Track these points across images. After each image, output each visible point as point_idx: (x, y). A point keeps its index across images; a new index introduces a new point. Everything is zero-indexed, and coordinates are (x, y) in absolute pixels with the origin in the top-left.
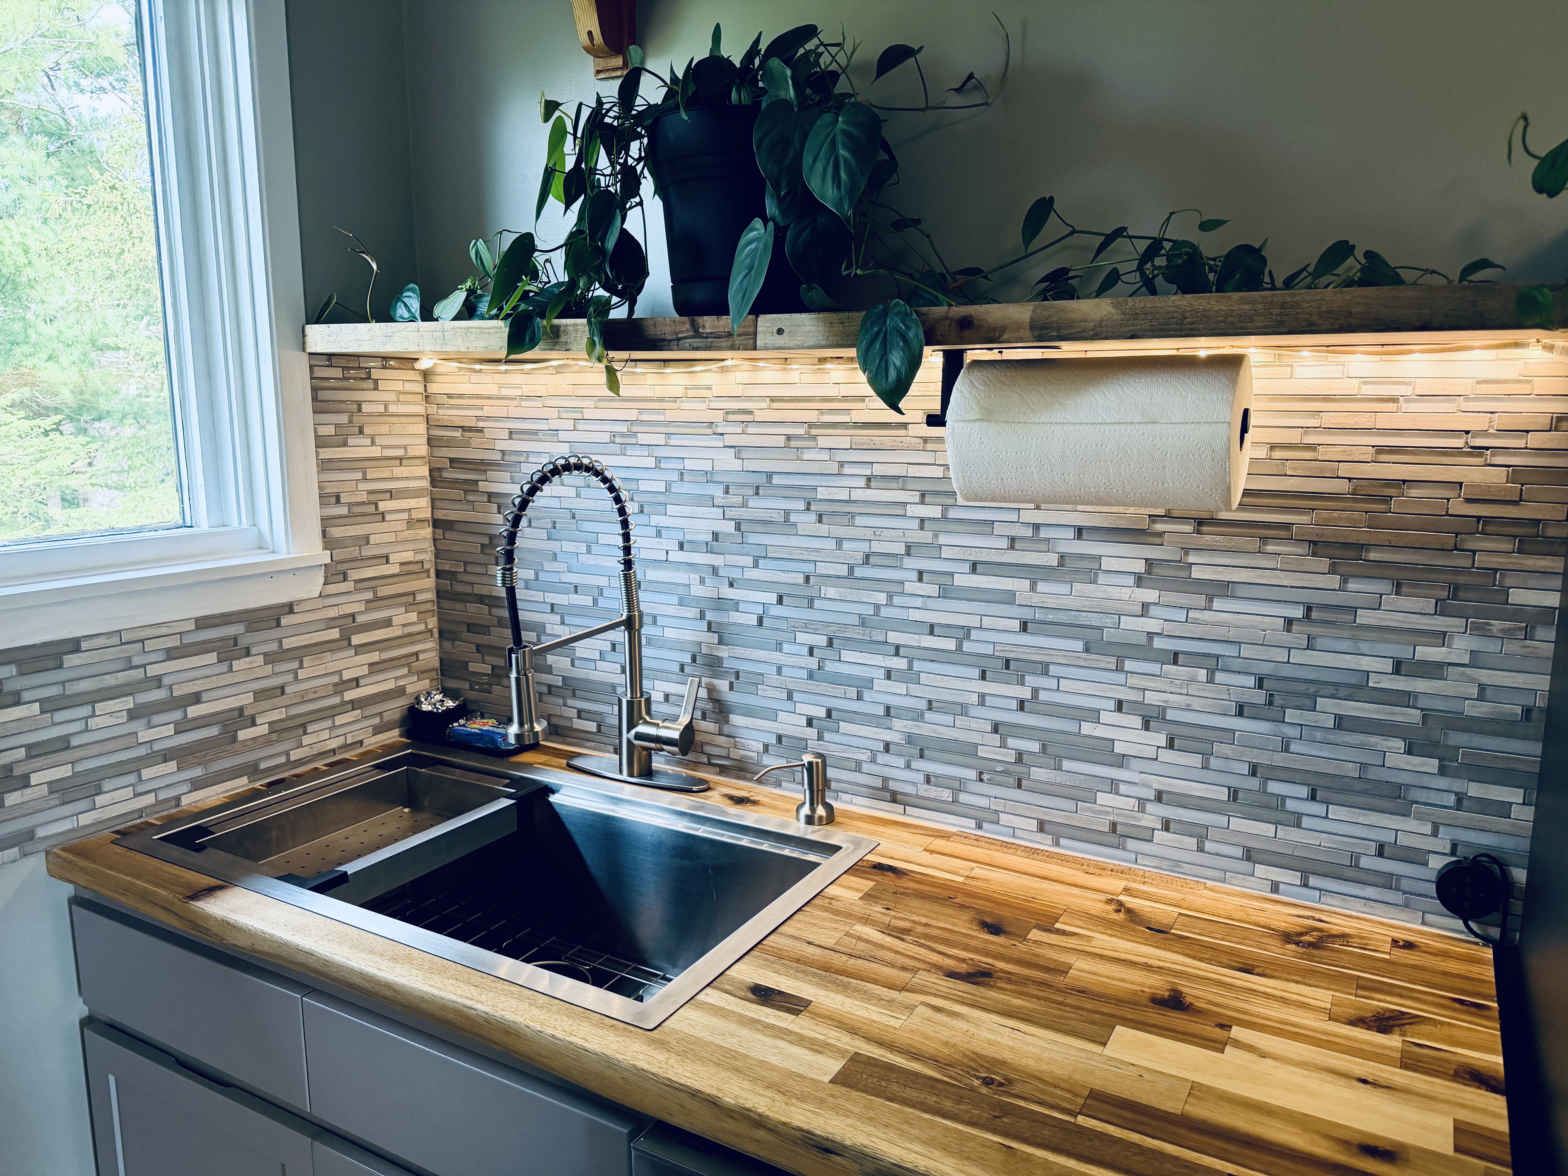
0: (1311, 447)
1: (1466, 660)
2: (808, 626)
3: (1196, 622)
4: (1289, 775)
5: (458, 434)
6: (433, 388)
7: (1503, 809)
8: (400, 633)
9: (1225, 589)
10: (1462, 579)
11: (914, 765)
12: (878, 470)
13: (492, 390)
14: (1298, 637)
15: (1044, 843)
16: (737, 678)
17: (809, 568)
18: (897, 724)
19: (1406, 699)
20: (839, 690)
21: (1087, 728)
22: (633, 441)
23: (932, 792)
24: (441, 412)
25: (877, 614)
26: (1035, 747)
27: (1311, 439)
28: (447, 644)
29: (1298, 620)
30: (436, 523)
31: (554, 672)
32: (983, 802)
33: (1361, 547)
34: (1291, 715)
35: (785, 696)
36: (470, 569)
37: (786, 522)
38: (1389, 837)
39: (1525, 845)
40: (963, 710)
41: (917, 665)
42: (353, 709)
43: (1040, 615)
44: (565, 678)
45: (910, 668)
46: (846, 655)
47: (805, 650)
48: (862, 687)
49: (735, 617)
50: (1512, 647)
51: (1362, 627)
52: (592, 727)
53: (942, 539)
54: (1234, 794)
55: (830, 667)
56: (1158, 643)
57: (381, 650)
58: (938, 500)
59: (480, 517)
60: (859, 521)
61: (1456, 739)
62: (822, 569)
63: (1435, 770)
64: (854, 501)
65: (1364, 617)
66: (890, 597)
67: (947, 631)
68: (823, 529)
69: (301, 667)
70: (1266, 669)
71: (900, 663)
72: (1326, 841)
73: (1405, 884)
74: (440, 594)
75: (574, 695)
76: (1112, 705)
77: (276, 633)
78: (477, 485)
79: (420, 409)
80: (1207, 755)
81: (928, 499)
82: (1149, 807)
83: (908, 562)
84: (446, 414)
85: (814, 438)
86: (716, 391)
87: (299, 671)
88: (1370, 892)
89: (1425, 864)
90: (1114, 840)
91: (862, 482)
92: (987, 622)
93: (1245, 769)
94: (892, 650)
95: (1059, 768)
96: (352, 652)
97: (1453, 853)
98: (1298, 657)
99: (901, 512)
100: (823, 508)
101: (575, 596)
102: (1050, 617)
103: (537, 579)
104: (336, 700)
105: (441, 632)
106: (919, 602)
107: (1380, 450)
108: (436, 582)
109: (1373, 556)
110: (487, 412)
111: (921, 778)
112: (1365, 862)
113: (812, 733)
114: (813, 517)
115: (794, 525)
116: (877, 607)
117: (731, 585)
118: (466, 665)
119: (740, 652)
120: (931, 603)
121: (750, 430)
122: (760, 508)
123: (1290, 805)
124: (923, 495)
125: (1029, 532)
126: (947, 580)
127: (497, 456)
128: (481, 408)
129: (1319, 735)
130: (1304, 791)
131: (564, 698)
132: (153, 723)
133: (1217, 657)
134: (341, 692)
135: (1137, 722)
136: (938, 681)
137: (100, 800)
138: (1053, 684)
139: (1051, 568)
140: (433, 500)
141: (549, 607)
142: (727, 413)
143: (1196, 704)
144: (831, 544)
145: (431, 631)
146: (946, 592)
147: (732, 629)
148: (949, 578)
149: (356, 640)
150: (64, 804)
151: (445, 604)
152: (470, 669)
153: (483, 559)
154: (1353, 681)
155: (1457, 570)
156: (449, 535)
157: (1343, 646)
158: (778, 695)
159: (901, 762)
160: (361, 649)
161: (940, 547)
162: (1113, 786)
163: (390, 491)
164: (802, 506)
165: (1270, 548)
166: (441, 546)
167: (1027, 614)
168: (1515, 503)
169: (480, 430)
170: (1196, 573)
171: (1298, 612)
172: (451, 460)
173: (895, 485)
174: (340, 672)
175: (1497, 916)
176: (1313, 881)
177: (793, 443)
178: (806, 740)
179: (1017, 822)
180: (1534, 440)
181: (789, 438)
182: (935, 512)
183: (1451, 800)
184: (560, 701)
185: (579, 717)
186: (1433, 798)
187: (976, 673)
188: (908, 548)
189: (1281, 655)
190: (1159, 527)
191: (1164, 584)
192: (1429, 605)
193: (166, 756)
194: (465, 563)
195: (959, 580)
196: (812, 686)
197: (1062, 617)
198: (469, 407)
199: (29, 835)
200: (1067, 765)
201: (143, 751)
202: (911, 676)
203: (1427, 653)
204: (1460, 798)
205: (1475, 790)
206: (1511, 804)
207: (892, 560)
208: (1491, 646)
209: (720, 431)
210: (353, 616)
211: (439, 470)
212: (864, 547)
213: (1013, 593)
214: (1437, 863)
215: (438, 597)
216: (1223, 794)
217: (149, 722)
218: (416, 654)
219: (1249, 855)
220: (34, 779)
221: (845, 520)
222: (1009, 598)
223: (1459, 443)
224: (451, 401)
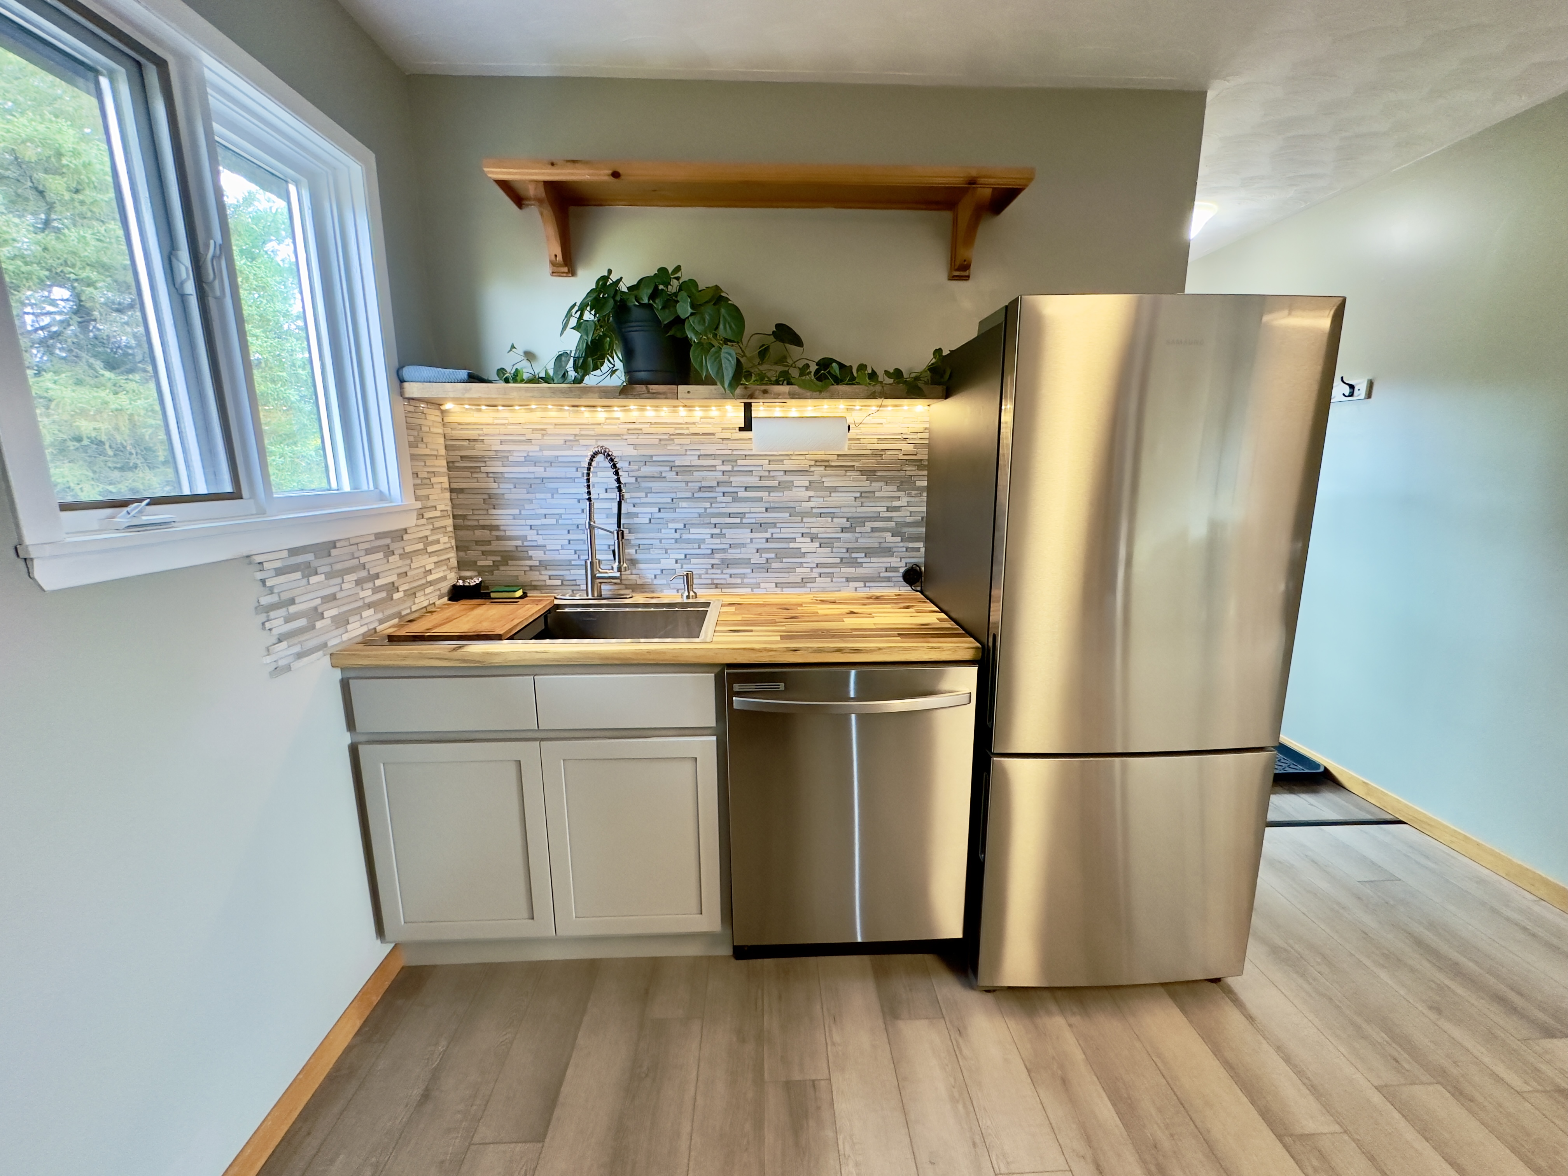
0: (859, 440)
1: (906, 505)
2: (674, 521)
3: (827, 501)
4: (857, 550)
5: (466, 443)
6: (447, 420)
7: (918, 549)
8: (442, 548)
9: (834, 489)
10: (903, 480)
11: (724, 572)
12: (702, 452)
13: (490, 421)
14: (859, 503)
15: (778, 590)
16: (639, 547)
17: (673, 495)
18: (717, 556)
19: (890, 519)
20: (690, 546)
21: (792, 545)
22: (577, 443)
23: (733, 581)
24: (453, 432)
25: (706, 512)
26: (773, 556)
27: (858, 437)
28: (462, 554)
29: (858, 497)
30: (452, 490)
31: (533, 559)
32: (754, 581)
33: (875, 471)
34: (858, 530)
35: (664, 552)
36: (476, 512)
37: (660, 477)
38: (888, 565)
39: (923, 560)
40: (743, 545)
41: (724, 531)
42: (430, 586)
43: (772, 505)
44: (540, 561)
45: (721, 532)
46: (692, 531)
47: (673, 531)
48: (700, 542)
49: (636, 520)
50: (917, 499)
51: (877, 497)
52: (559, 582)
53: (732, 479)
54: (842, 559)
55: (684, 536)
56: (814, 510)
57: (438, 556)
58: (730, 463)
59: (483, 485)
60: (695, 474)
61: (905, 530)
62: (679, 495)
63: (900, 541)
64: (693, 466)
65: (877, 494)
66: (711, 504)
67: (736, 515)
68: (679, 478)
69: (412, 562)
70: (850, 515)
71: (717, 531)
72: (870, 570)
73: (894, 579)
74: (456, 527)
75: (546, 569)
76: (800, 535)
77: (401, 544)
78: (480, 469)
79: (440, 431)
80: (832, 548)
81: (725, 463)
82: (814, 570)
83: (718, 489)
84: (457, 433)
85: (673, 440)
86: (622, 420)
87: (412, 564)
88: (884, 584)
89: (898, 572)
90: (802, 585)
91: (696, 458)
92: (753, 510)
93: (845, 550)
94: (713, 526)
95: (782, 562)
96: (427, 556)
97: (906, 566)
98: (859, 510)
99: (714, 469)
100: (678, 469)
101: (545, 520)
102: (776, 505)
103: (520, 514)
104: (424, 581)
105: (457, 547)
106: (724, 505)
107: (879, 440)
108: (453, 521)
109: (878, 474)
110: (485, 431)
111: (728, 576)
112: (882, 575)
113: (679, 565)
114: (674, 473)
115: (665, 477)
116: (706, 509)
117: (634, 506)
118: (475, 562)
119: (640, 535)
120: (728, 505)
121: (640, 437)
122: (646, 470)
123: (859, 560)
124: (723, 462)
125: (767, 474)
126: (735, 495)
127: (493, 454)
128: (482, 430)
129: (866, 535)
130: (863, 555)
131: (539, 571)
132: (364, 588)
133: (834, 513)
134: (425, 577)
135: (809, 540)
136: (734, 536)
137: (349, 627)
138: (778, 530)
139: (776, 487)
140: (449, 478)
141: (529, 527)
142: (628, 430)
143: (828, 530)
144: (684, 484)
145: (453, 547)
146: (736, 499)
147: (635, 526)
148: (736, 494)
149: (430, 549)
150: (337, 628)
151: (459, 532)
152: (478, 564)
153: (486, 506)
154: (875, 516)
155: (901, 477)
156: (460, 496)
157: (873, 504)
158: (660, 552)
159: (719, 571)
160: (431, 554)
161: (731, 482)
162: (801, 565)
163: (434, 473)
164: (668, 469)
165: (848, 474)
166: (456, 502)
167: (767, 505)
168: (916, 455)
169: (482, 441)
170: (826, 484)
171: (858, 495)
172: (461, 457)
173: (711, 458)
174: (424, 566)
175: (919, 584)
176: (867, 584)
177: (662, 442)
178: (675, 570)
179: (767, 585)
180: (919, 435)
181: (660, 440)
182: (729, 468)
183: (904, 549)
184: (537, 573)
185: (550, 579)
186: (900, 550)
187: (749, 530)
188: (718, 483)
189: (854, 510)
190: (812, 469)
191: (815, 490)
192: (895, 488)
193: (369, 606)
194: (473, 510)
195: (740, 495)
196: (678, 546)
197: (781, 505)
198: (473, 429)
199: (325, 645)
200: (784, 560)
201: (360, 603)
202: (722, 535)
203: (896, 504)
204: (907, 548)
205: (911, 545)
206: (920, 548)
207: (710, 488)
208: (912, 499)
209: (625, 437)
210: (427, 537)
211: (453, 462)
212: (699, 484)
213: (762, 498)
214: (902, 570)
215: (454, 529)
216: (838, 560)
217: (362, 588)
218: (449, 559)
219: (848, 580)
220: (326, 614)
221: (689, 474)
222: (760, 499)
223: (900, 437)
224: (461, 426)
